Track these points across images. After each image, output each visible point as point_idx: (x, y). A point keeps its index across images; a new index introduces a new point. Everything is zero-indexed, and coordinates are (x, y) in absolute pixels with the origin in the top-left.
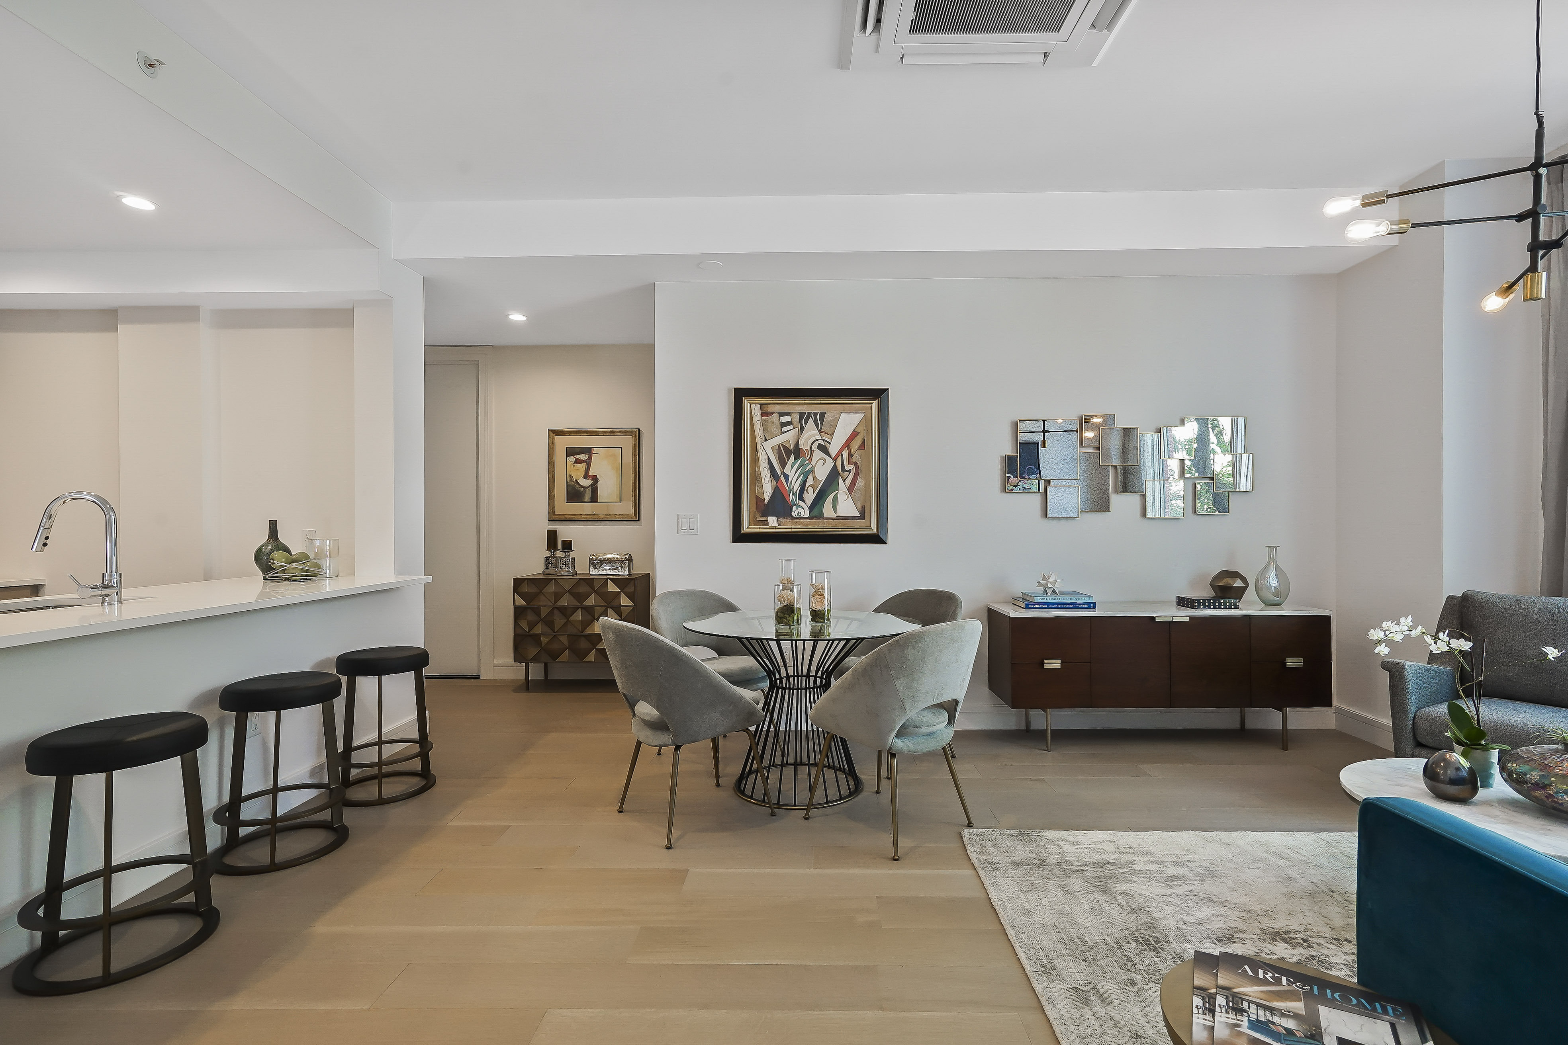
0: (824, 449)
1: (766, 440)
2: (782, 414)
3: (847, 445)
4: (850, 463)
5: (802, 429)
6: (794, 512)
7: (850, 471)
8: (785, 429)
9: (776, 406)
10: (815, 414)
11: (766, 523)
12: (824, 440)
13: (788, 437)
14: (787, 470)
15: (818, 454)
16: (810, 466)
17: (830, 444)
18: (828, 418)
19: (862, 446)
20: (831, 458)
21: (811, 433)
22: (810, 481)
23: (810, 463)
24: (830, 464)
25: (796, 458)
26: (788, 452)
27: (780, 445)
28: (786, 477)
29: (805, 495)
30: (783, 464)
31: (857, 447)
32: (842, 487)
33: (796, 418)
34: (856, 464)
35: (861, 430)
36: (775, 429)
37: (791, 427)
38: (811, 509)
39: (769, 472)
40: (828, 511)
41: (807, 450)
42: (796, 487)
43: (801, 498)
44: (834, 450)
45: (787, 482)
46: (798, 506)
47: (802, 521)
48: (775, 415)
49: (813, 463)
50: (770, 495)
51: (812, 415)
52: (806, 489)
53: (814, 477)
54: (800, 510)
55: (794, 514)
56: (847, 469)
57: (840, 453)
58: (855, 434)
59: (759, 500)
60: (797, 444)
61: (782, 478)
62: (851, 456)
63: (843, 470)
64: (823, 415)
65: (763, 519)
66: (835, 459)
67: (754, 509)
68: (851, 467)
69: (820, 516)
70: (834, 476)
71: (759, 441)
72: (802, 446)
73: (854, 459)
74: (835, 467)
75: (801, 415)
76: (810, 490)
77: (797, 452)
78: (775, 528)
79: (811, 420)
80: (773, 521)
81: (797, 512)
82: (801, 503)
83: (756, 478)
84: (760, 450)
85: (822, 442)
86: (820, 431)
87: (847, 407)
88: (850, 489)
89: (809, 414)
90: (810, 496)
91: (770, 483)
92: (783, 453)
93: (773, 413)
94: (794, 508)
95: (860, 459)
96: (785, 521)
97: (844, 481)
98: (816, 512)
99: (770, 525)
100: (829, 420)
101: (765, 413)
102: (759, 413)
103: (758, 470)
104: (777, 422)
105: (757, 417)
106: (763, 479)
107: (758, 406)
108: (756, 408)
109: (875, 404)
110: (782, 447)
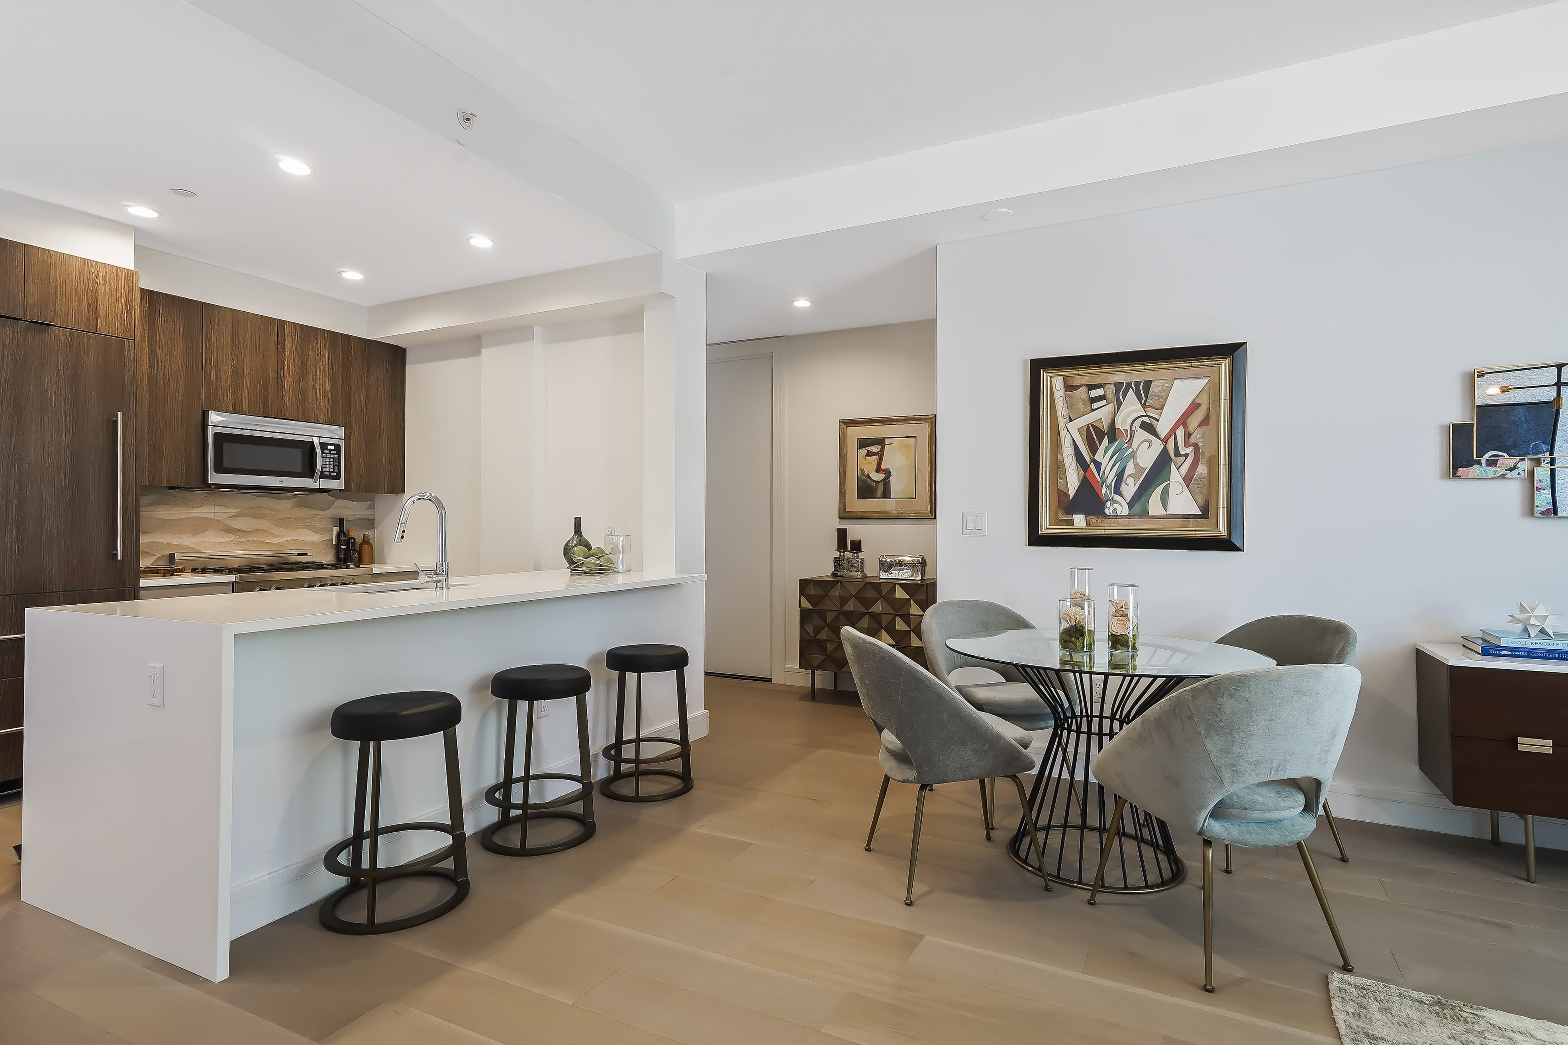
0: (1149, 428)
1: (1071, 420)
2: (1091, 387)
3: (1183, 421)
4: (1187, 445)
5: (1119, 404)
6: (1109, 508)
7: (1186, 455)
8: (1095, 405)
9: (1082, 376)
10: (1137, 384)
11: (1071, 523)
12: (1149, 417)
13: (1101, 414)
14: (1098, 457)
15: (1141, 435)
16: (1131, 450)
17: (1158, 420)
18: (1155, 388)
19: (1205, 422)
20: (1160, 439)
21: (1131, 407)
22: (1130, 469)
23: (1130, 446)
24: (1157, 447)
25: (1112, 440)
26: (1100, 434)
27: (1090, 426)
28: (1098, 465)
29: (1123, 488)
30: (1093, 449)
31: (1197, 423)
32: (1176, 476)
33: (1111, 389)
34: (1196, 446)
35: (1204, 401)
36: (1083, 406)
37: (1104, 402)
38: (1131, 505)
39: (1074, 459)
40: (1154, 506)
41: (1126, 431)
42: (1111, 478)
43: (1117, 491)
44: (1163, 428)
45: (1099, 473)
46: (1114, 502)
47: (1121, 520)
48: (1083, 389)
49: (1135, 445)
50: (1076, 489)
51: (1133, 386)
52: (1124, 479)
53: (1136, 465)
54: (1116, 506)
55: (1107, 511)
56: (1182, 452)
57: (1173, 432)
58: (1194, 407)
59: (1061, 494)
60: (1113, 423)
61: (1092, 466)
62: (1188, 435)
63: (1177, 453)
64: (1148, 384)
65: (1068, 517)
66: (1165, 441)
67: (1056, 505)
68: (1189, 450)
69: (1144, 513)
70: (1163, 462)
71: (1061, 422)
72: (1118, 425)
73: (1193, 440)
74: (1165, 451)
75: (1118, 386)
76: (1131, 481)
77: (1113, 433)
78: (1083, 529)
79: (1131, 393)
80: (1080, 520)
81: (1111, 509)
82: (1117, 498)
83: (1058, 468)
84: (1063, 433)
85: (1147, 420)
86: (1144, 406)
87: (1182, 371)
88: (1188, 479)
89: (1129, 385)
90: (1130, 488)
91: (1076, 472)
92: (1094, 435)
93: (1080, 386)
94: (1108, 504)
95: (1201, 440)
96: (1094, 519)
97: (1178, 469)
98: (1137, 508)
99: (1076, 525)
100: (1156, 390)
101: (1069, 387)
102: (1063, 390)
103: (1060, 456)
104: (1086, 397)
105: (1059, 393)
106: (1067, 469)
107: (1060, 380)
108: (1058, 383)
109: (1225, 365)
110: (1091, 428)
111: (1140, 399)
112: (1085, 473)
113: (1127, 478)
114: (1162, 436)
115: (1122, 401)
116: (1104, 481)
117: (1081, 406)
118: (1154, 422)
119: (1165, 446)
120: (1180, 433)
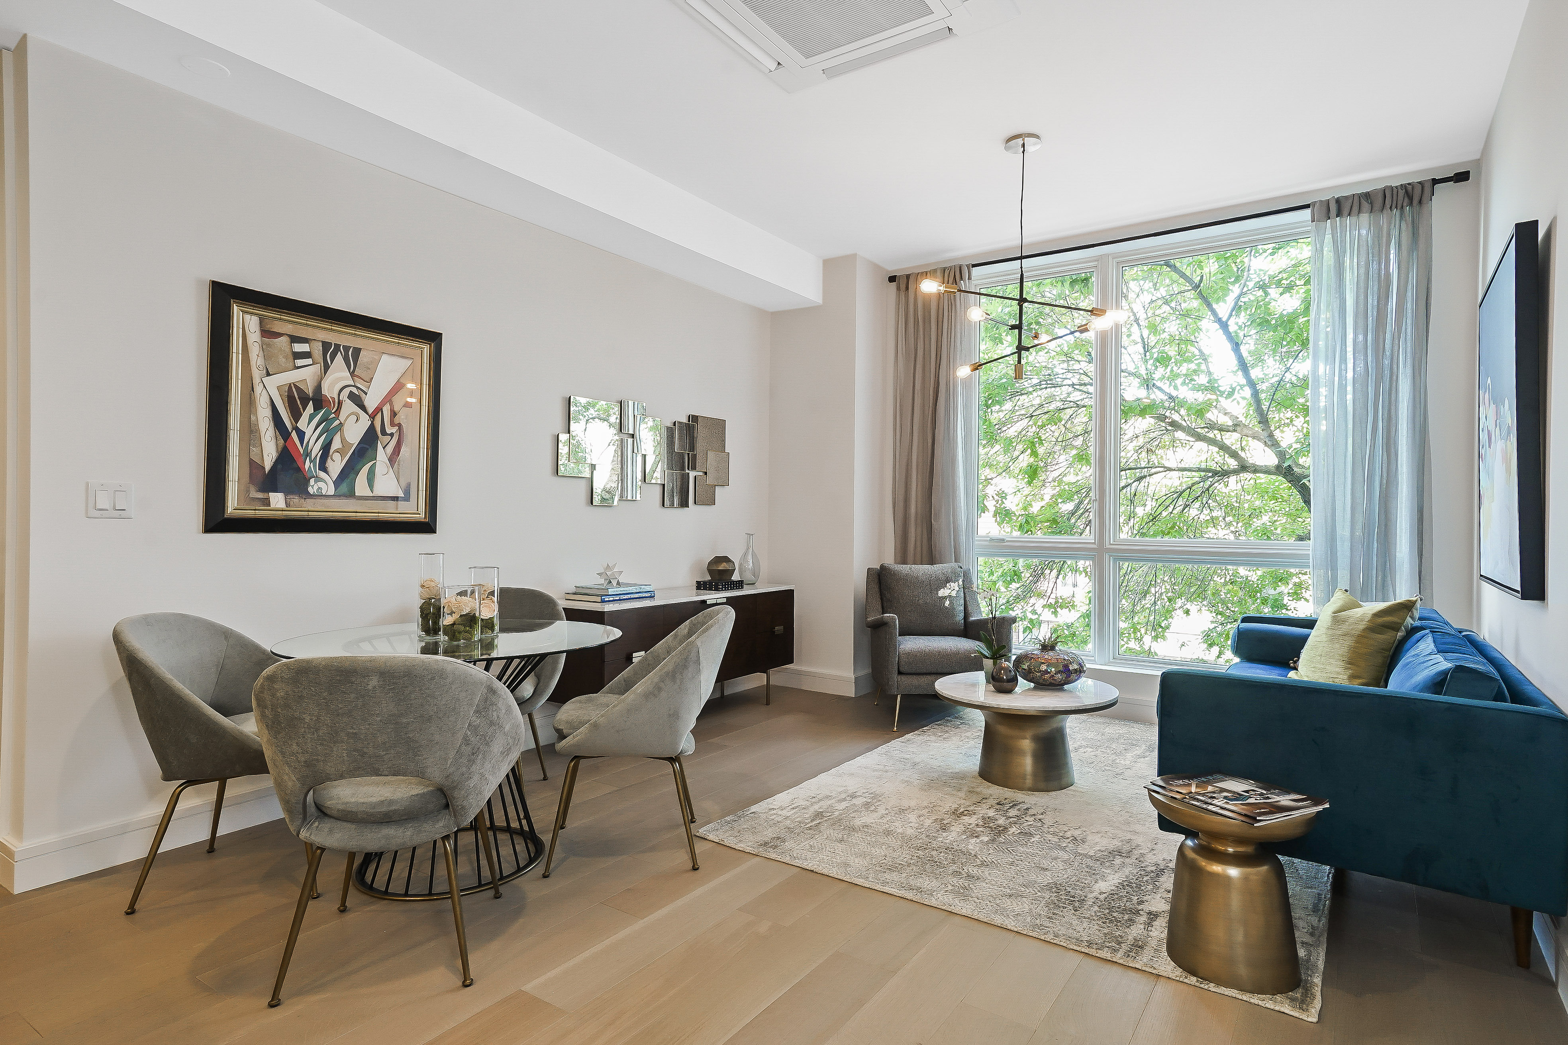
0: (357, 400)
1: (268, 374)
2: (295, 339)
3: (389, 398)
4: (392, 424)
5: (327, 367)
6: (313, 486)
7: (392, 435)
8: (299, 362)
9: (286, 324)
10: (347, 349)
11: (266, 502)
12: (358, 388)
13: (305, 375)
14: (302, 424)
15: (349, 407)
16: (337, 422)
17: (366, 394)
18: (364, 357)
19: (409, 404)
20: (367, 414)
21: (339, 374)
22: (336, 444)
23: (337, 418)
24: (365, 422)
25: (317, 408)
26: (304, 398)
27: (292, 385)
28: (301, 434)
29: (329, 464)
30: (296, 415)
31: (402, 403)
32: (382, 456)
33: (317, 347)
34: (400, 426)
35: (408, 382)
36: (284, 360)
37: (309, 361)
38: (337, 483)
39: (272, 424)
40: (361, 486)
41: (333, 399)
42: (316, 450)
43: (323, 468)
44: (371, 403)
45: (302, 444)
46: (318, 479)
47: (325, 501)
48: (284, 340)
49: (342, 417)
50: (273, 460)
51: (342, 351)
52: (331, 454)
53: (343, 440)
54: (321, 484)
55: (310, 490)
56: (389, 431)
57: (379, 409)
58: (399, 385)
59: (254, 467)
60: (318, 388)
61: (294, 435)
62: (394, 414)
63: (384, 433)
64: (357, 351)
65: (262, 496)
66: (372, 417)
67: (246, 478)
68: (394, 430)
69: (351, 494)
70: (370, 439)
71: (256, 374)
72: (325, 391)
73: (396, 421)
74: (372, 427)
75: (326, 346)
76: (337, 456)
77: (318, 399)
78: (282, 511)
79: (339, 358)
80: (277, 500)
81: (316, 487)
82: (322, 474)
83: (251, 432)
84: (258, 389)
85: (355, 390)
86: (352, 374)
87: (389, 346)
88: (393, 459)
89: (337, 346)
90: (336, 465)
91: (274, 441)
92: (296, 398)
93: (280, 335)
94: (312, 481)
95: (405, 421)
96: (295, 500)
97: (384, 448)
98: (344, 488)
99: (273, 506)
100: (365, 360)
101: (267, 333)
102: (258, 333)
103: (253, 418)
104: (288, 350)
105: (254, 335)
106: (262, 434)
107: (256, 320)
108: (253, 322)
109: (426, 351)
110: (294, 389)
111: (349, 367)
112: (285, 441)
113: (333, 453)
114: (370, 411)
115: (330, 364)
116: (308, 454)
117: (281, 360)
118: (363, 395)
119: (372, 422)
120: (386, 410)
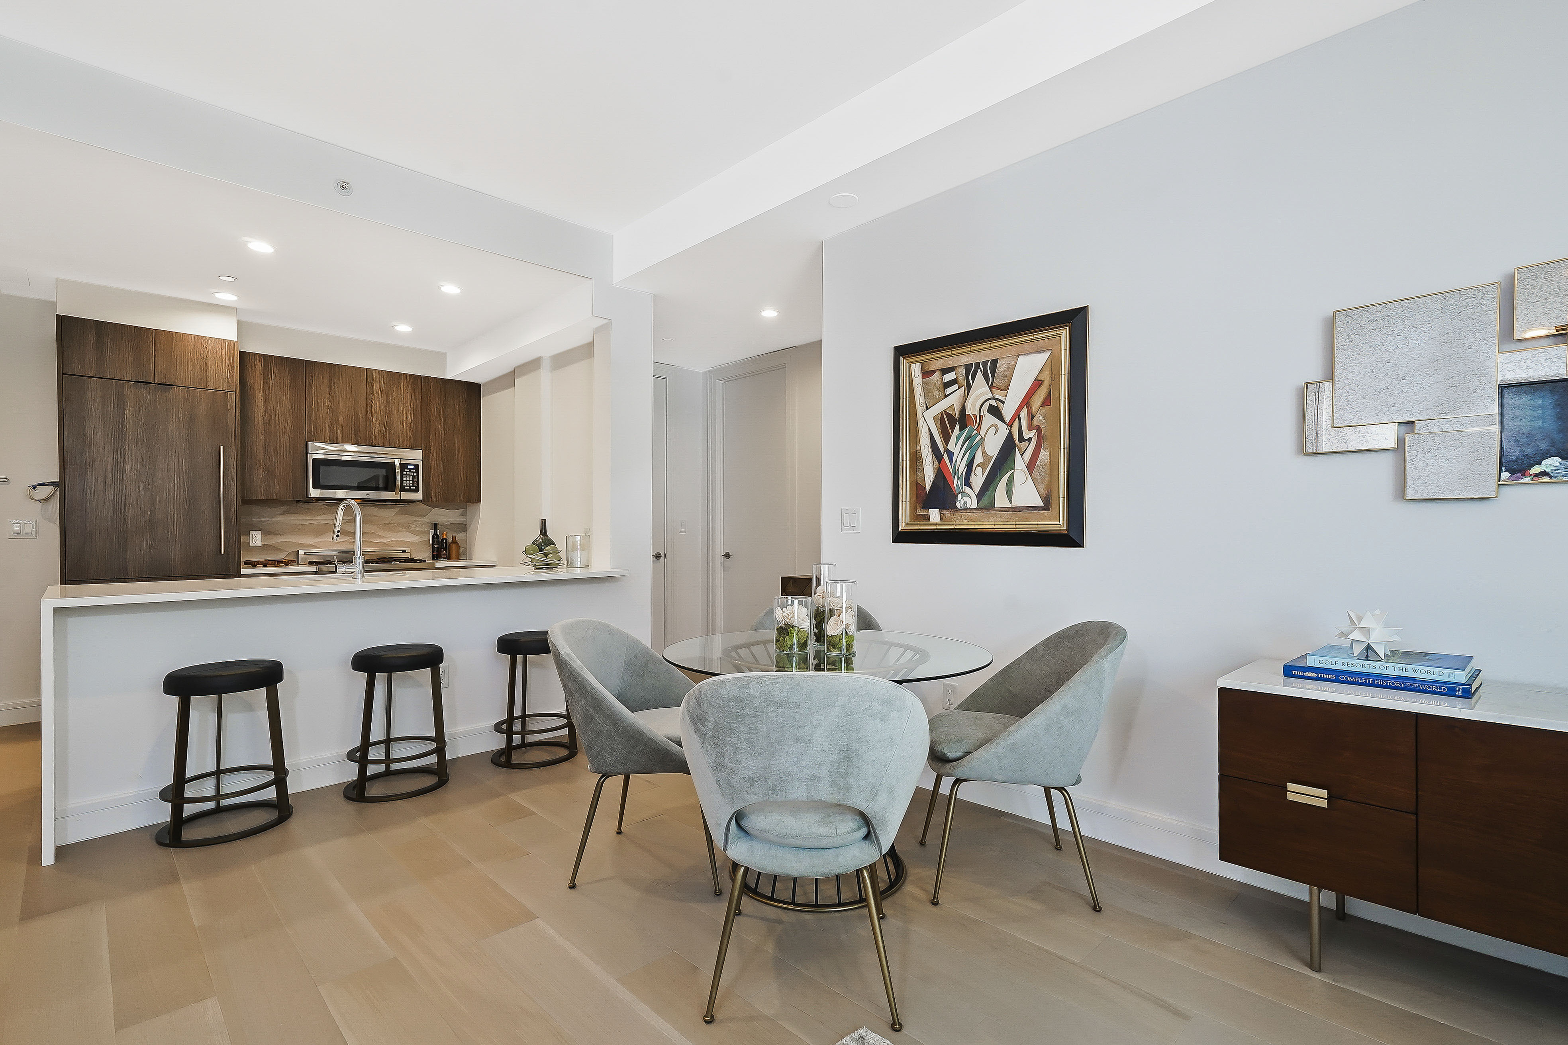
0: (995, 411)
1: (927, 408)
2: (945, 371)
3: (1026, 402)
4: (1030, 428)
5: (969, 387)
6: (960, 501)
7: (1030, 440)
8: (948, 391)
9: (938, 361)
10: (985, 364)
11: (927, 518)
12: (996, 399)
13: (953, 400)
14: (950, 447)
15: (989, 420)
16: (979, 437)
17: (1003, 403)
18: (1001, 367)
19: (1047, 402)
20: (1005, 422)
22: (979, 459)
23: (979, 433)
24: (1004, 431)
25: (962, 428)
26: (952, 421)
27: (944, 413)
28: (950, 454)
29: (973, 478)
30: (946, 438)
31: (1039, 403)
32: (1020, 462)
33: (962, 371)
34: (1039, 429)
35: (1046, 377)
36: (937, 393)
37: (956, 387)
38: (979, 497)
39: (930, 450)
40: (1001, 500)
41: (975, 416)
42: (962, 469)
43: (968, 484)
44: (1008, 412)
45: (951, 464)
46: (964, 494)
47: (970, 514)
48: (937, 374)
49: (982, 433)
50: (932, 481)
51: (981, 367)
52: (974, 469)
53: (984, 453)
54: (966, 499)
55: (958, 505)
56: (1026, 437)
57: (1017, 415)
58: (1037, 384)
59: (918, 486)
60: (963, 409)
61: (945, 457)
62: (1031, 417)
63: (1021, 439)
64: (995, 362)
65: (924, 512)
66: (1010, 425)
67: (914, 499)
68: (1032, 434)
69: (991, 506)
71: (919, 410)
72: (968, 411)
73: (1035, 422)
74: (1010, 436)
75: (968, 367)
76: (979, 471)
77: (963, 420)
78: (937, 524)
79: (979, 374)
80: (934, 514)
81: (962, 502)
82: (967, 489)
83: (916, 458)
84: (921, 422)
85: (993, 402)
86: (991, 387)
87: (1026, 346)
88: (1031, 466)
89: (977, 364)
90: (978, 479)
91: (932, 465)
92: (947, 423)
93: (934, 371)
94: (959, 496)
95: (1044, 421)
96: (947, 513)
97: (1022, 455)
98: (985, 501)
99: (931, 521)
100: (1002, 369)
101: (926, 374)
102: (920, 376)
103: (918, 448)
104: (940, 383)
105: (917, 379)
106: (924, 460)
107: (918, 365)
108: (916, 369)
109: (1064, 333)
110: (945, 416)
111: (987, 381)
112: (939, 464)
113: (976, 468)
114: (1008, 420)
115: (971, 383)
116: (956, 472)
117: (936, 393)
118: (1000, 405)
119: (1010, 431)
120: (1024, 414)
